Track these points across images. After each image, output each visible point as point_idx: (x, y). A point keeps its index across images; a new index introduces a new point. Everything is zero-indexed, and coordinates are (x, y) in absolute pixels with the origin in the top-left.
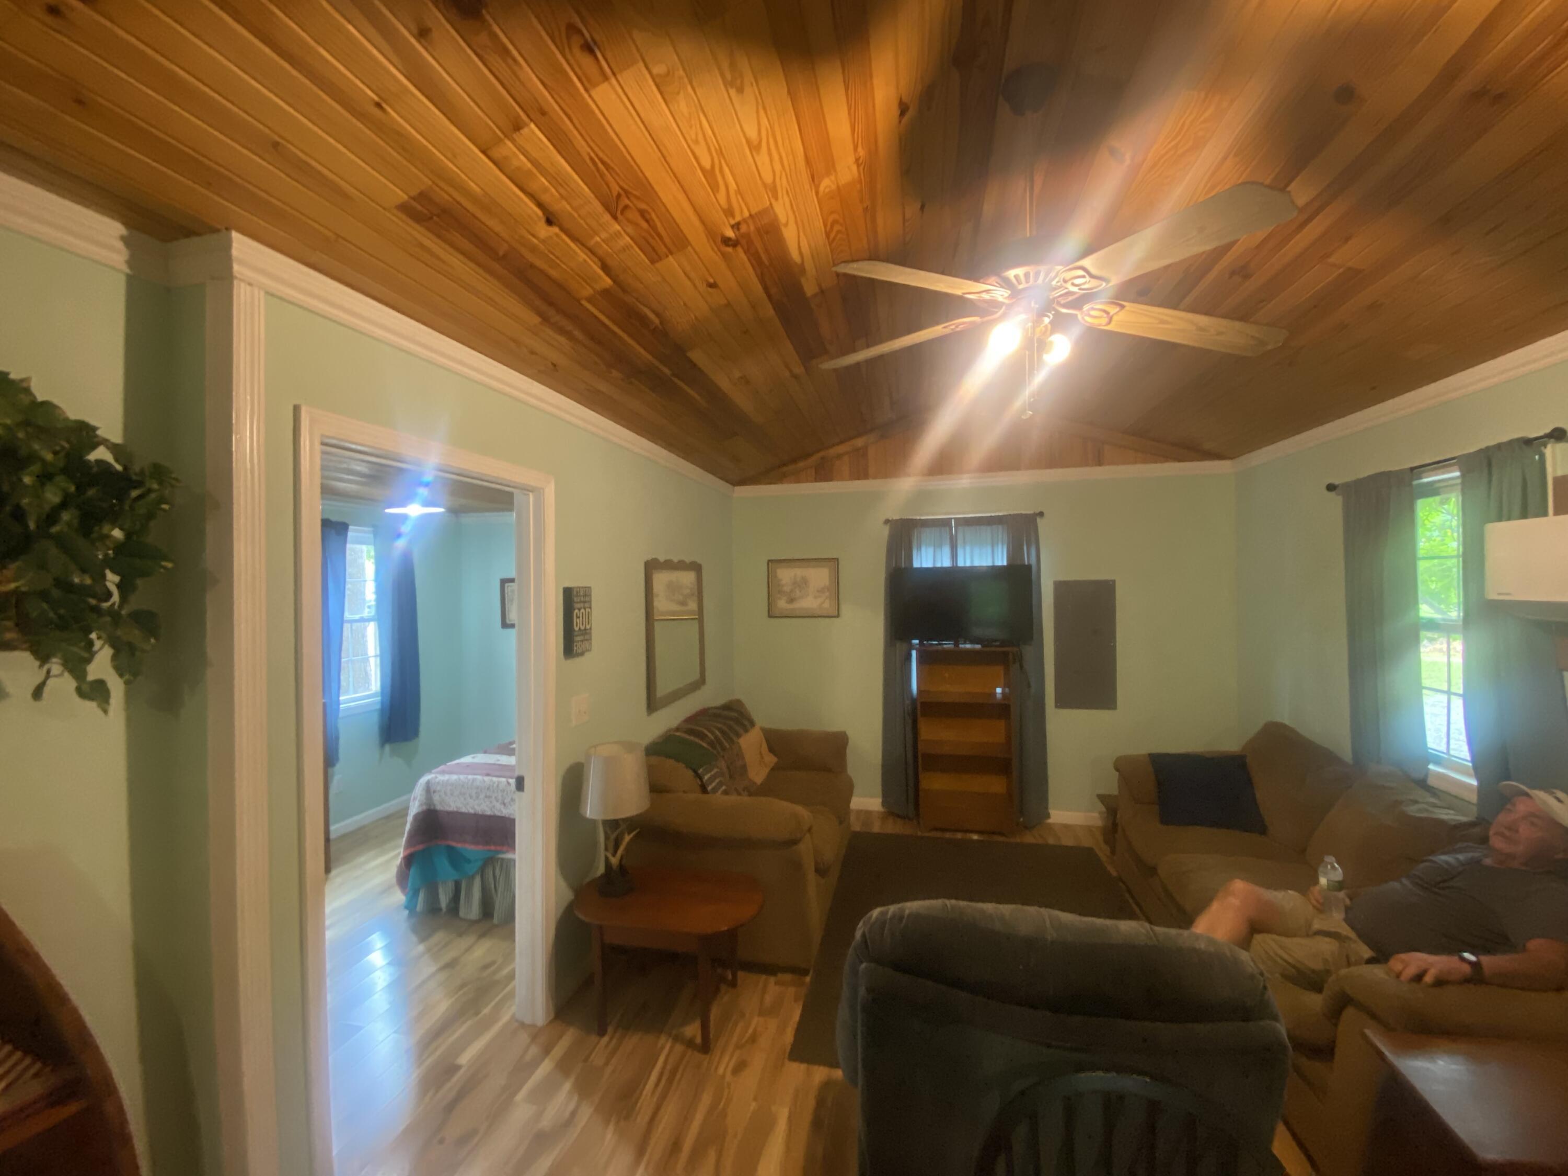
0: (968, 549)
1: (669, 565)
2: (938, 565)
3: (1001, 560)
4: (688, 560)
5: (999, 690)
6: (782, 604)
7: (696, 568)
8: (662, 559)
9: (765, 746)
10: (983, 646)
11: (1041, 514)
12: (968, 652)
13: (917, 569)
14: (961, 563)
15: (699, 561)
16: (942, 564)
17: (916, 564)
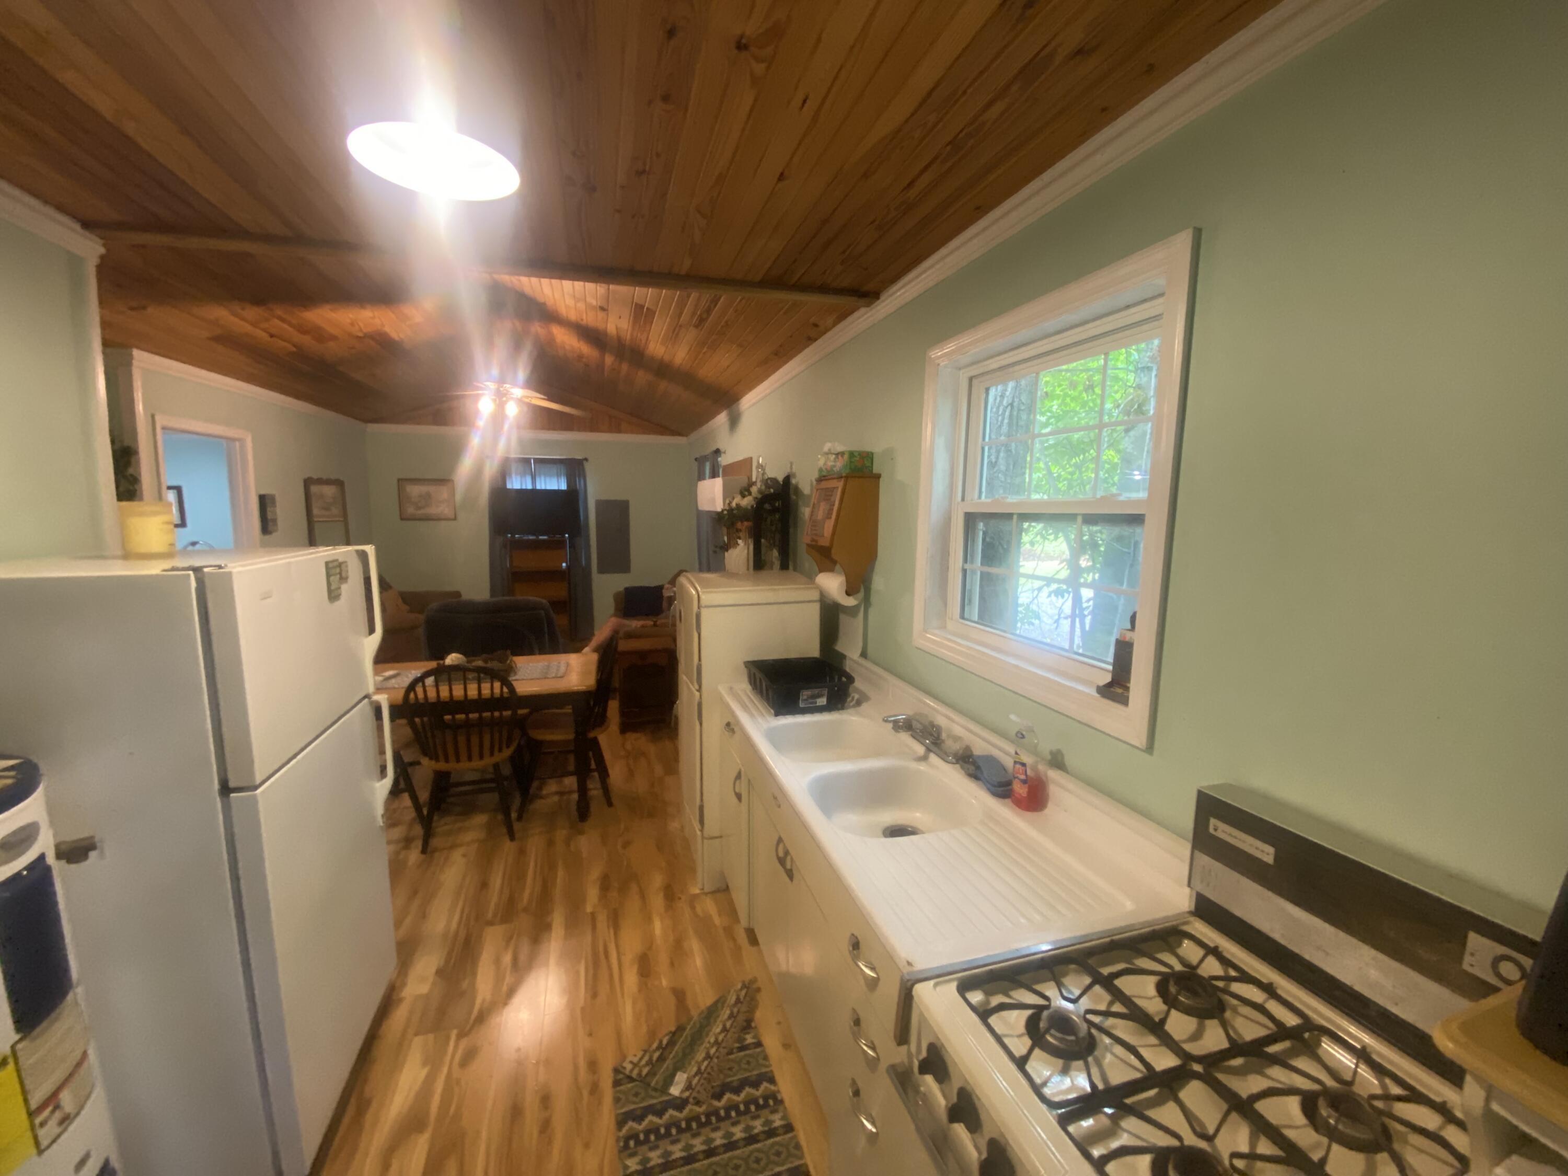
0: (543, 478)
1: (320, 481)
2: (524, 487)
3: (563, 486)
4: (333, 477)
5: (564, 565)
6: (411, 510)
7: (339, 483)
8: (315, 477)
9: (400, 600)
10: (549, 537)
11: (586, 459)
12: (544, 541)
13: (509, 489)
14: (538, 487)
15: (341, 478)
16: (526, 486)
17: (509, 486)
